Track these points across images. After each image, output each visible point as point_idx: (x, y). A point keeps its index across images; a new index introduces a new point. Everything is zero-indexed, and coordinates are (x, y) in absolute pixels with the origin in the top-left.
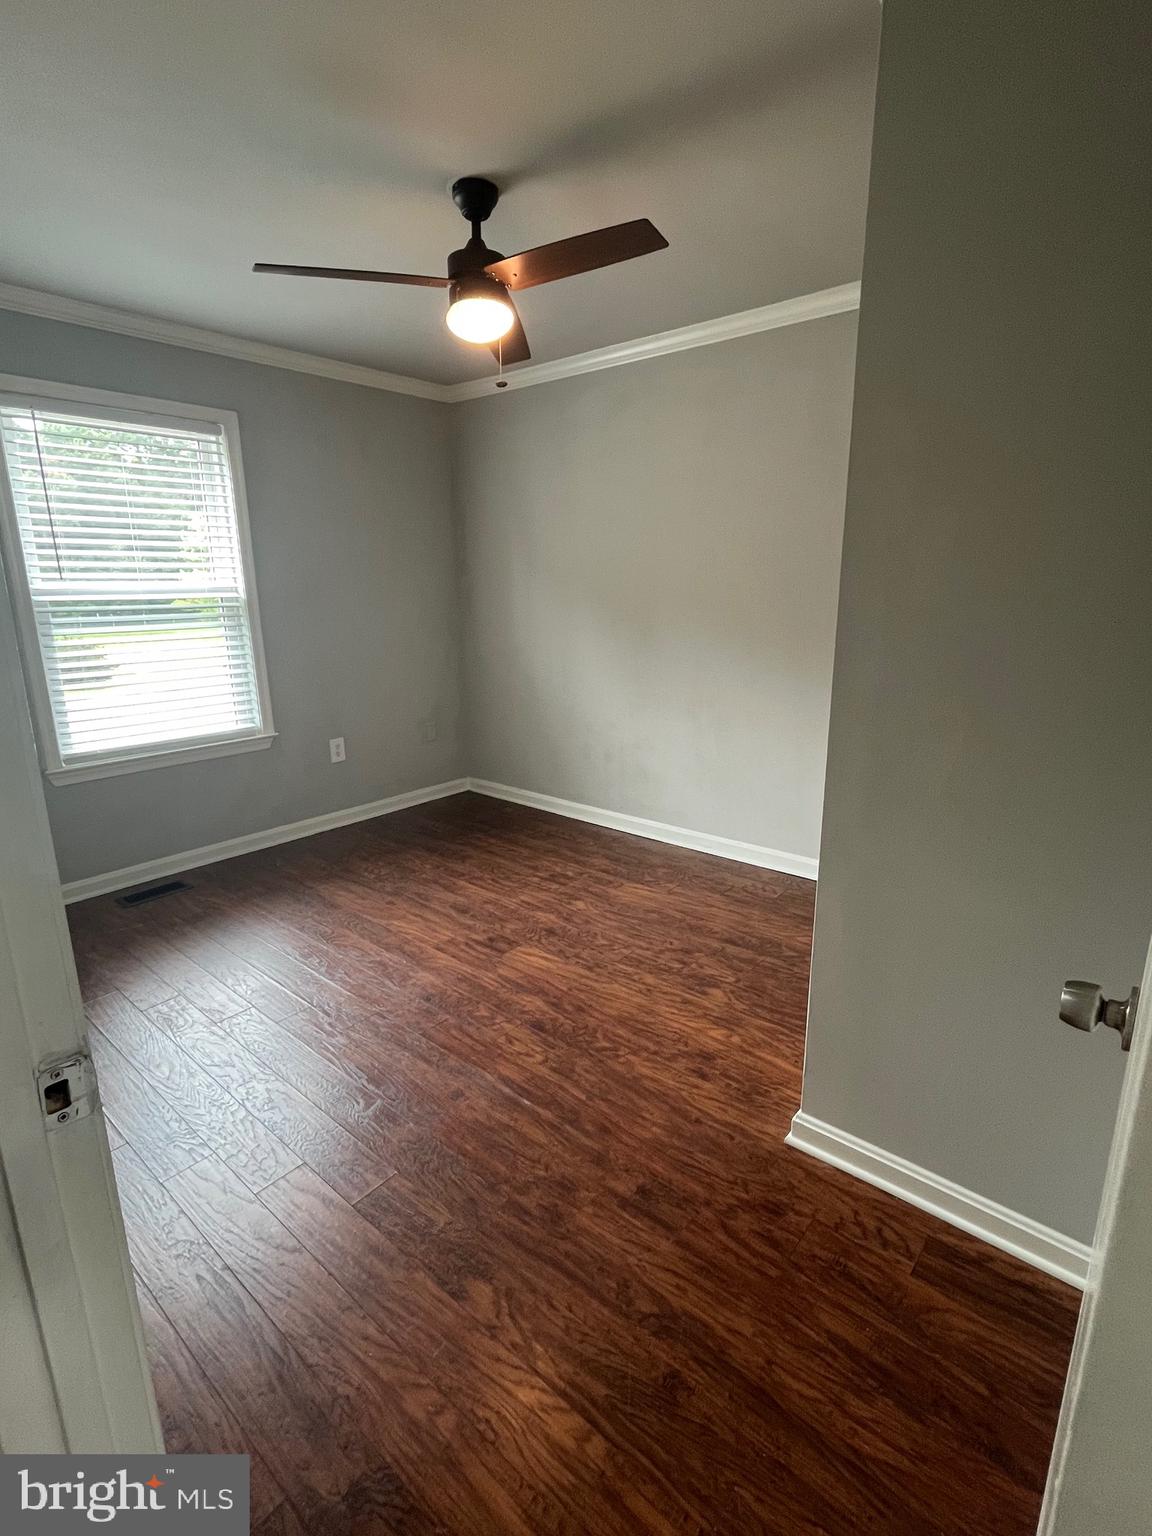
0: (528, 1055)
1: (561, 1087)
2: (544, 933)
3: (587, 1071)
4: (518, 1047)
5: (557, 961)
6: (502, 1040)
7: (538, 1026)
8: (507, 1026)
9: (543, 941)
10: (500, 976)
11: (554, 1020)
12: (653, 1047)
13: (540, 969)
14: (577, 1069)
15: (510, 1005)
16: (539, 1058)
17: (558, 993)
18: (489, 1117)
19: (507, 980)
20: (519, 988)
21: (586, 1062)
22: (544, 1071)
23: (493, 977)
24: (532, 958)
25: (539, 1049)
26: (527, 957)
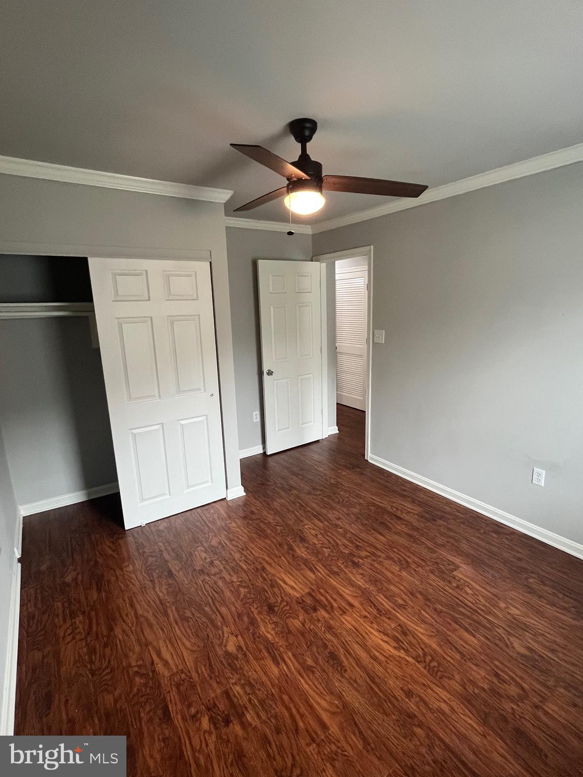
0: (310, 528)
1: (302, 516)
2: (276, 609)
3: (290, 519)
4: (313, 532)
5: (279, 578)
6: (319, 536)
7: (303, 540)
8: (317, 542)
9: (279, 600)
10: (314, 573)
11: (294, 541)
12: (262, 525)
13: (290, 574)
14: (293, 520)
15: (312, 553)
16: (306, 527)
17: (287, 556)
18: (328, 512)
19: (311, 570)
20: (306, 562)
21: (290, 522)
22: (306, 522)
23: (318, 573)
24: (292, 584)
25: (306, 530)
26: (295, 586)
